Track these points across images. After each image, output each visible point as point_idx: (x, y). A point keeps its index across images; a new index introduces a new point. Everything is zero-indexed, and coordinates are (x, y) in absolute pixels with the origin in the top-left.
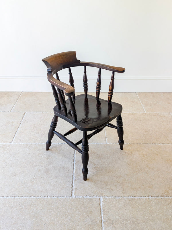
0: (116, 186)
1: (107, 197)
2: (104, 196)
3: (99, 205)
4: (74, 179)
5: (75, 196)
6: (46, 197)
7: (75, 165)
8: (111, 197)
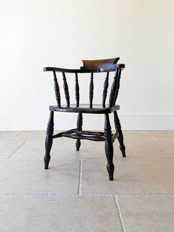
0: (133, 187)
1: (123, 195)
2: (120, 194)
3: (113, 201)
4: (80, 182)
5: (83, 194)
6: (46, 195)
7: (81, 172)
8: (128, 195)
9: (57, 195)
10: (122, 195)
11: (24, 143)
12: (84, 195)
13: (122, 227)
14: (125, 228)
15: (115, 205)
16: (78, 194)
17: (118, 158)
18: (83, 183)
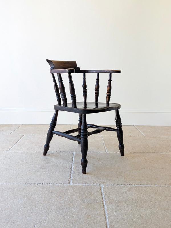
0: (118, 178)
2: (105, 184)
3: (99, 190)
4: (72, 173)
5: (73, 184)
6: (41, 184)
7: (73, 164)
8: (113, 185)
9: (51, 184)
10: (107, 185)
11: (23, 136)
12: (75, 184)
13: (104, 212)
14: (107, 213)
15: (101, 194)
16: (69, 184)
17: (107, 152)
18: (74, 174)
